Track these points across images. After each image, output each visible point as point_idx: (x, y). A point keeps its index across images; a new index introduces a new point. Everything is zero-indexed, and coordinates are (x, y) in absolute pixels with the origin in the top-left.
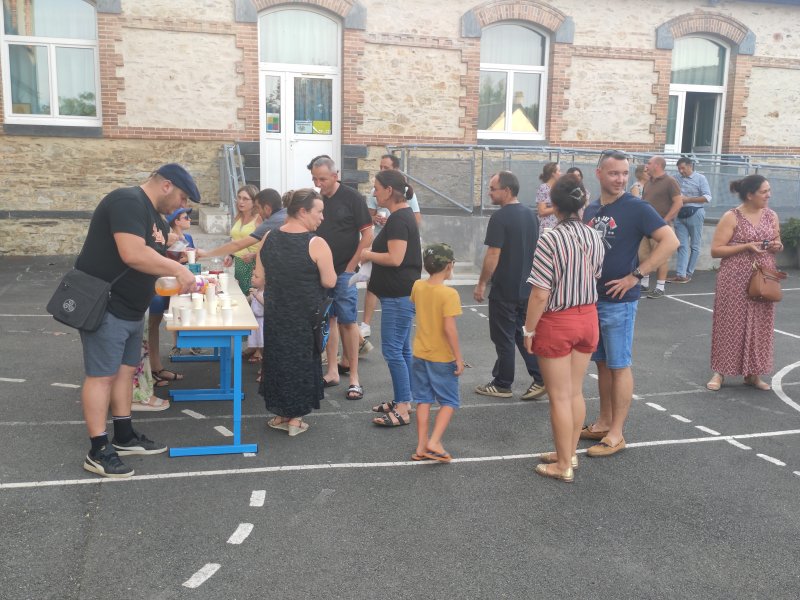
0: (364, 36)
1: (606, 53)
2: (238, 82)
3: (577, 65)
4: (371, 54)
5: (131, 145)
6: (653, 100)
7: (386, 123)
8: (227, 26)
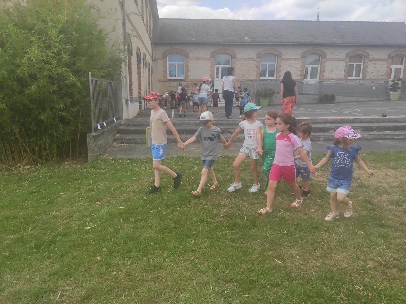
0: (236, 58)
1: (290, 59)
2: (210, 69)
3: (283, 62)
4: (237, 62)
5: (190, 82)
6: (301, 69)
7: (240, 76)
8: (209, 58)
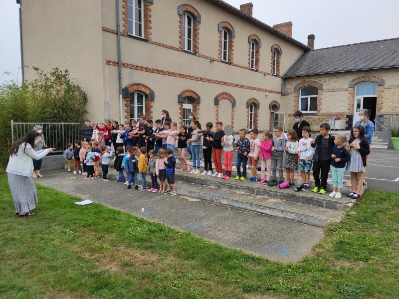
0: (384, 87)
2: (349, 101)
4: (386, 91)
7: (390, 108)
8: (346, 88)
